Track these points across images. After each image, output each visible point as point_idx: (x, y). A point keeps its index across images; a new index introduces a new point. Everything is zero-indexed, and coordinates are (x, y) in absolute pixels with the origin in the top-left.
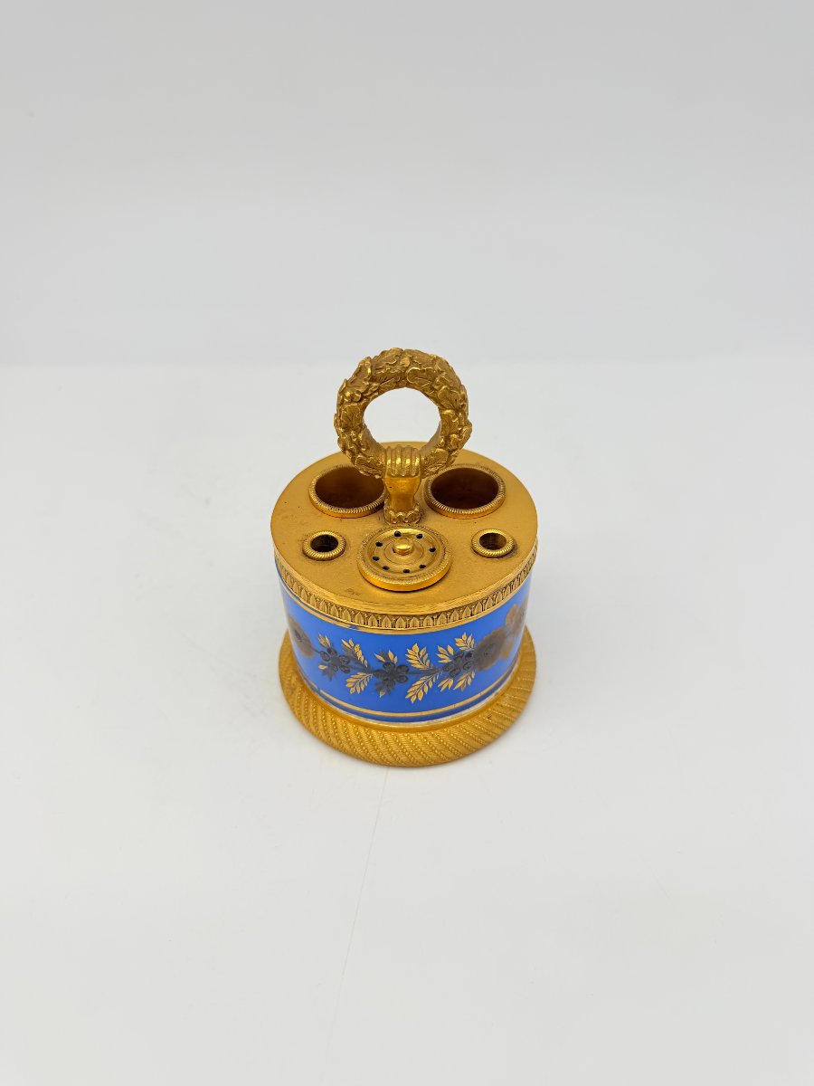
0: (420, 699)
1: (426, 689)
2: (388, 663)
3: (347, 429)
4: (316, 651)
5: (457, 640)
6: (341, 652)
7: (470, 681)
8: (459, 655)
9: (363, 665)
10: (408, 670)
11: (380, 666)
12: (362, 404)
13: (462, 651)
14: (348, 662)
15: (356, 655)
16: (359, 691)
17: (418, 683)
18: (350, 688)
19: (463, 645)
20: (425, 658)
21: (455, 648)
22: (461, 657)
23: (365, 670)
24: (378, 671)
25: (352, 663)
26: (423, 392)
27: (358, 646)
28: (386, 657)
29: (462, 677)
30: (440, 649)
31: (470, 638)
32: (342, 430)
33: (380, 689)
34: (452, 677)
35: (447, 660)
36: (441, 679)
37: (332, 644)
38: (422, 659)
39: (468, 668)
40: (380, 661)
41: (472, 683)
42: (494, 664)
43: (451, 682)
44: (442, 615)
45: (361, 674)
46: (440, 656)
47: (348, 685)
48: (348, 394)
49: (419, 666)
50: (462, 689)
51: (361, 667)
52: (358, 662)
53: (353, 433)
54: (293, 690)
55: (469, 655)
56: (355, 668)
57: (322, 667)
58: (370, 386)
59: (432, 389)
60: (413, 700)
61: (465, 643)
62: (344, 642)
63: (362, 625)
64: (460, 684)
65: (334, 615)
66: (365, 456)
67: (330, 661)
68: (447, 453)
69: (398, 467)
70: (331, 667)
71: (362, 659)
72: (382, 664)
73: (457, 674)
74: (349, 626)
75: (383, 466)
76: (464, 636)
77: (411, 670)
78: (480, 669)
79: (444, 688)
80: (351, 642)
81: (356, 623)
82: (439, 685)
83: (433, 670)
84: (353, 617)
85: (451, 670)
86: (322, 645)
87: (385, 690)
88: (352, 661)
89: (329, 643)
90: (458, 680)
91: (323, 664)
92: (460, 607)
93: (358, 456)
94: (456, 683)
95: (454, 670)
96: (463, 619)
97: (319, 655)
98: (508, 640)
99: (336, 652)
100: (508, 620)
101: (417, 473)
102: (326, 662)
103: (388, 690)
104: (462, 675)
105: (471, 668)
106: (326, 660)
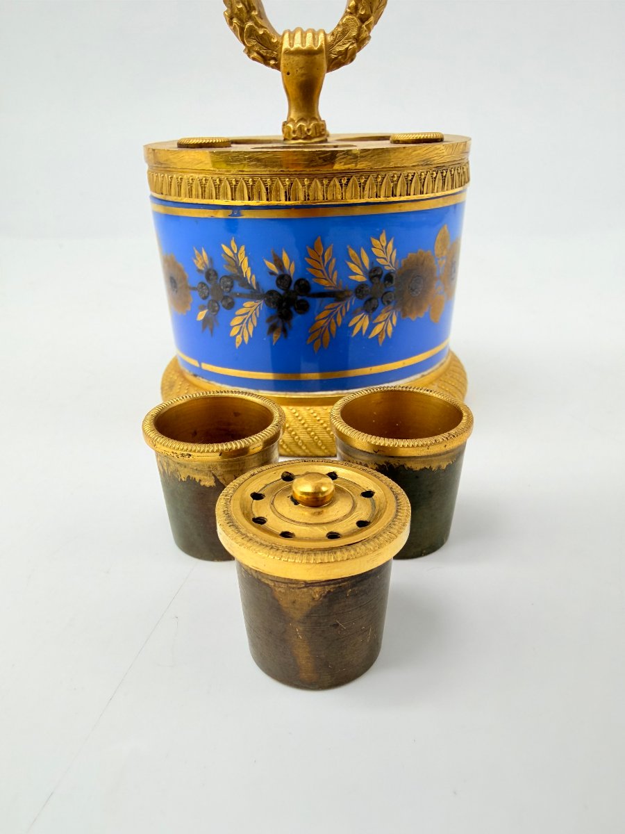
0: (326, 347)
1: (334, 328)
2: (283, 278)
4: (194, 289)
5: (375, 242)
6: (224, 270)
7: (390, 329)
8: (375, 273)
9: (250, 286)
10: (309, 289)
11: (271, 284)
13: (380, 268)
14: (232, 287)
15: (240, 269)
16: (246, 339)
17: (322, 314)
18: (235, 338)
19: (382, 254)
20: (331, 267)
21: (370, 254)
23: (254, 295)
24: (271, 293)
25: (238, 288)
27: (243, 248)
28: (278, 262)
29: (381, 318)
30: (352, 252)
31: (390, 245)
33: (272, 329)
34: (367, 312)
35: (360, 278)
36: (353, 313)
37: (211, 260)
38: (327, 269)
39: (389, 302)
40: (272, 273)
41: (393, 333)
42: (421, 315)
43: (366, 323)
44: (354, 179)
45: (248, 304)
46: (352, 266)
47: (234, 332)
49: (323, 282)
50: (381, 341)
51: (247, 291)
52: (244, 282)
54: (171, 386)
55: (389, 278)
56: (241, 295)
57: (201, 315)
60: (317, 347)
61: (386, 252)
62: (224, 247)
63: (247, 202)
64: (377, 330)
65: (211, 197)
66: (256, 24)
67: (210, 297)
68: (359, 23)
69: (297, 45)
70: (213, 310)
71: (249, 274)
72: (275, 278)
73: (374, 309)
74: (230, 212)
75: (280, 44)
76: (383, 237)
77: (314, 290)
78: (403, 315)
79: (356, 331)
80: (233, 244)
81: (238, 203)
82: (351, 324)
83: (342, 292)
84: (234, 190)
85: (366, 298)
86: (199, 271)
87: (279, 329)
88: (237, 284)
89: (207, 262)
90: (376, 321)
91: (202, 309)
92: (378, 172)
93: (250, 24)
94: (372, 326)
95: (370, 300)
96: (382, 199)
97: (196, 293)
98: (438, 287)
99: (216, 274)
100: (438, 245)
101: (320, 51)
102: (206, 302)
103: (284, 330)
104: (380, 313)
105: (391, 306)
106: (205, 298)
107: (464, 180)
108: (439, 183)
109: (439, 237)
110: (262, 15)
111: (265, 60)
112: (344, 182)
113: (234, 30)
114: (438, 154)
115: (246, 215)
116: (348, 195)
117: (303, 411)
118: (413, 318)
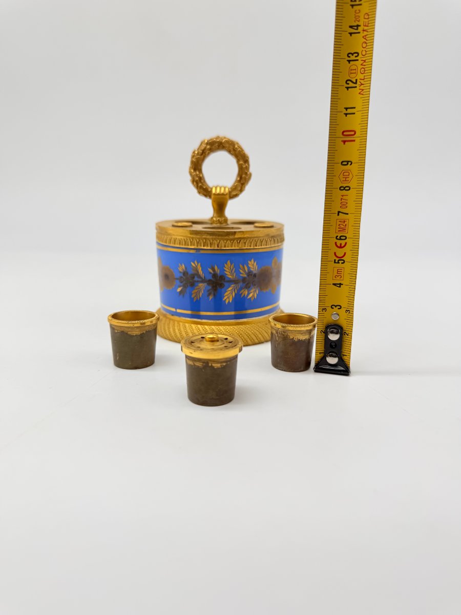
0: (231, 301)
1: (234, 294)
2: (215, 275)
3: (195, 170)
4: (177, 279)
5: (249, 262)
6: (191, 272)
7: (256, 295)
8: (250, 273)
9: (202, 278)
10: (224, 279)
11: (210, 277)
12: (202, 156)
13: (252, 272)
14: (194, 278)
15: (198, 272)
16: (198, 299)
17: (230, 289)
18: (193, 298)
20: (233, 272)
21: (249, 268)
22: (251, 275)
23: (203, 281)
24: (210, 280)
25: (196, 279)
26: (229, 152)
27: (199, 264)
28: (214, 270)
29: (252, 291)
30: (241, 266)
31: (255, 264)
32: (192, 171)
33: (209, 294)
34: (247, 288)
35: (244, 275)
36: (241, 289)
37: (186, 268)
38: (231, 272)
39: (255, 285)
40: (210, 273)
41: (257, 297)
42: (268, 290)
43: (246, 293)
44: (242, 241)
45: (200, 285)
46: (241, 271)
47: (193, 296)
48: (196, 152)
49: (230, 277)
50: (252, 300)
51: (200, 280)
52: (199, 276)
53: (198, 173)
55: (255, 275)
56: (198, 281)
57: (179, 290)
58: (206, 147)
59: (234, 150)
60: (227, 302)
61: (253, 266)
62: (192, 263)
63: (202, 247)
64: (251, 295)
65: (188, 245)
66: (203, 185)
67: (184, 282)
68: (241, 185)
69: (218, 191)
70: (185, 287)
71: (201, 273)
72: (211, 275)
73: (249, 287)
74: (195, 251)
75: (211, 191)
76: (252, 260)
77: (226, 279)
78: (261, 290)
79: (242, 295)
80: (196, 262)
81: (199, 247)
82: (240, 293)
83: (237, 280)
84: (198, 243)
85: (246, 283)
86: (180, 272)
87: (212, 294)
88: (196, 277)
89: (184, 268)
90: (250, 292)
91: (180, 287)
92: (250, 238)
93: (200, 184)
94: (248, 294)
95: (248, 284)
96: (252, 247)
97: (178, 281)
98: (274, 280)
99: (187, 273)
100: (273, 264)
101: (227, 194)
102: (182, 284)
103: (214, 295)
104: (252, 289)
105: (256, 286)
106: (182, 282)
107: (282, 240)
108: (272, 242)
109: (273, 261)
110: (205, 181)
111: (206, 196)
112: (239, 241)
113: (194, 186)
114: (272, 231)
115: (202, 252)
116: (240, 246)
117: (221, 328)
118: (264, 291)
